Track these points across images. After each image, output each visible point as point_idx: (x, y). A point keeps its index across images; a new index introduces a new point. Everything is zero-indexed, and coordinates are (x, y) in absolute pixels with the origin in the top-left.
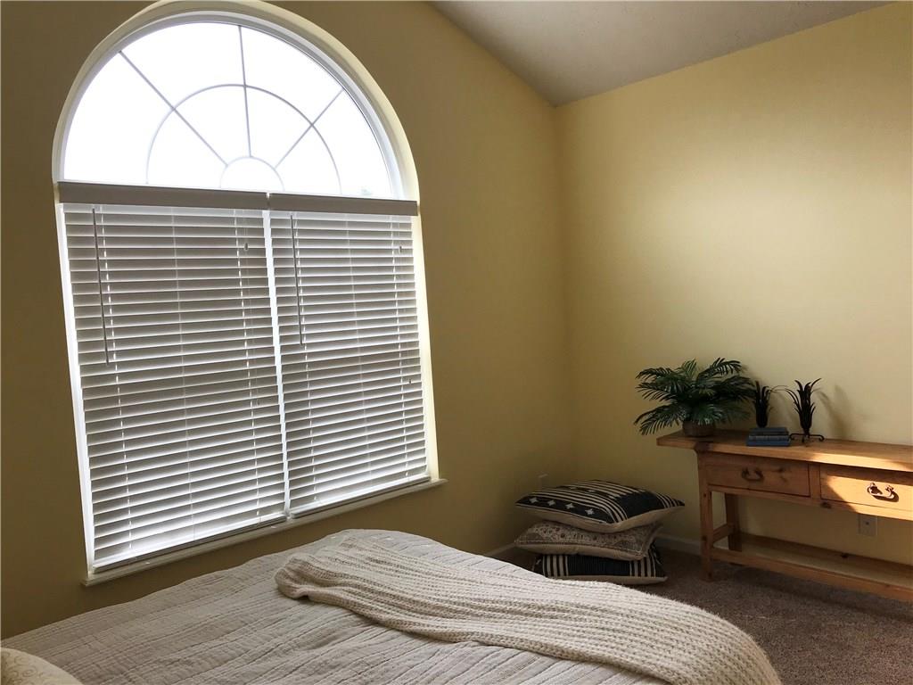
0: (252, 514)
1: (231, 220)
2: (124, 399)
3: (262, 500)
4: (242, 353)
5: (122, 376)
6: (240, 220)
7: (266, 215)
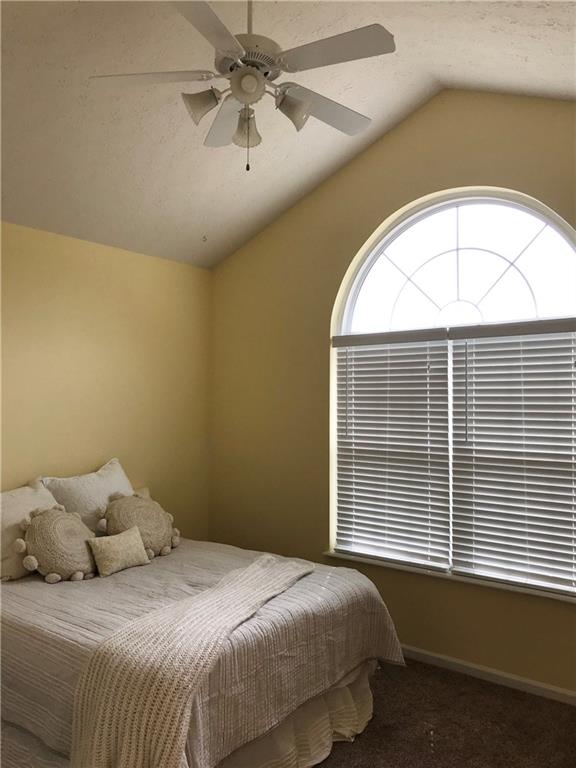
0: (425, 557)
1: (425, 349)
2: (356, 457)
3: (432, 550)
4: (426, 441)
5: (356, 444)
6: (432, 349)
7: (450, 343)
